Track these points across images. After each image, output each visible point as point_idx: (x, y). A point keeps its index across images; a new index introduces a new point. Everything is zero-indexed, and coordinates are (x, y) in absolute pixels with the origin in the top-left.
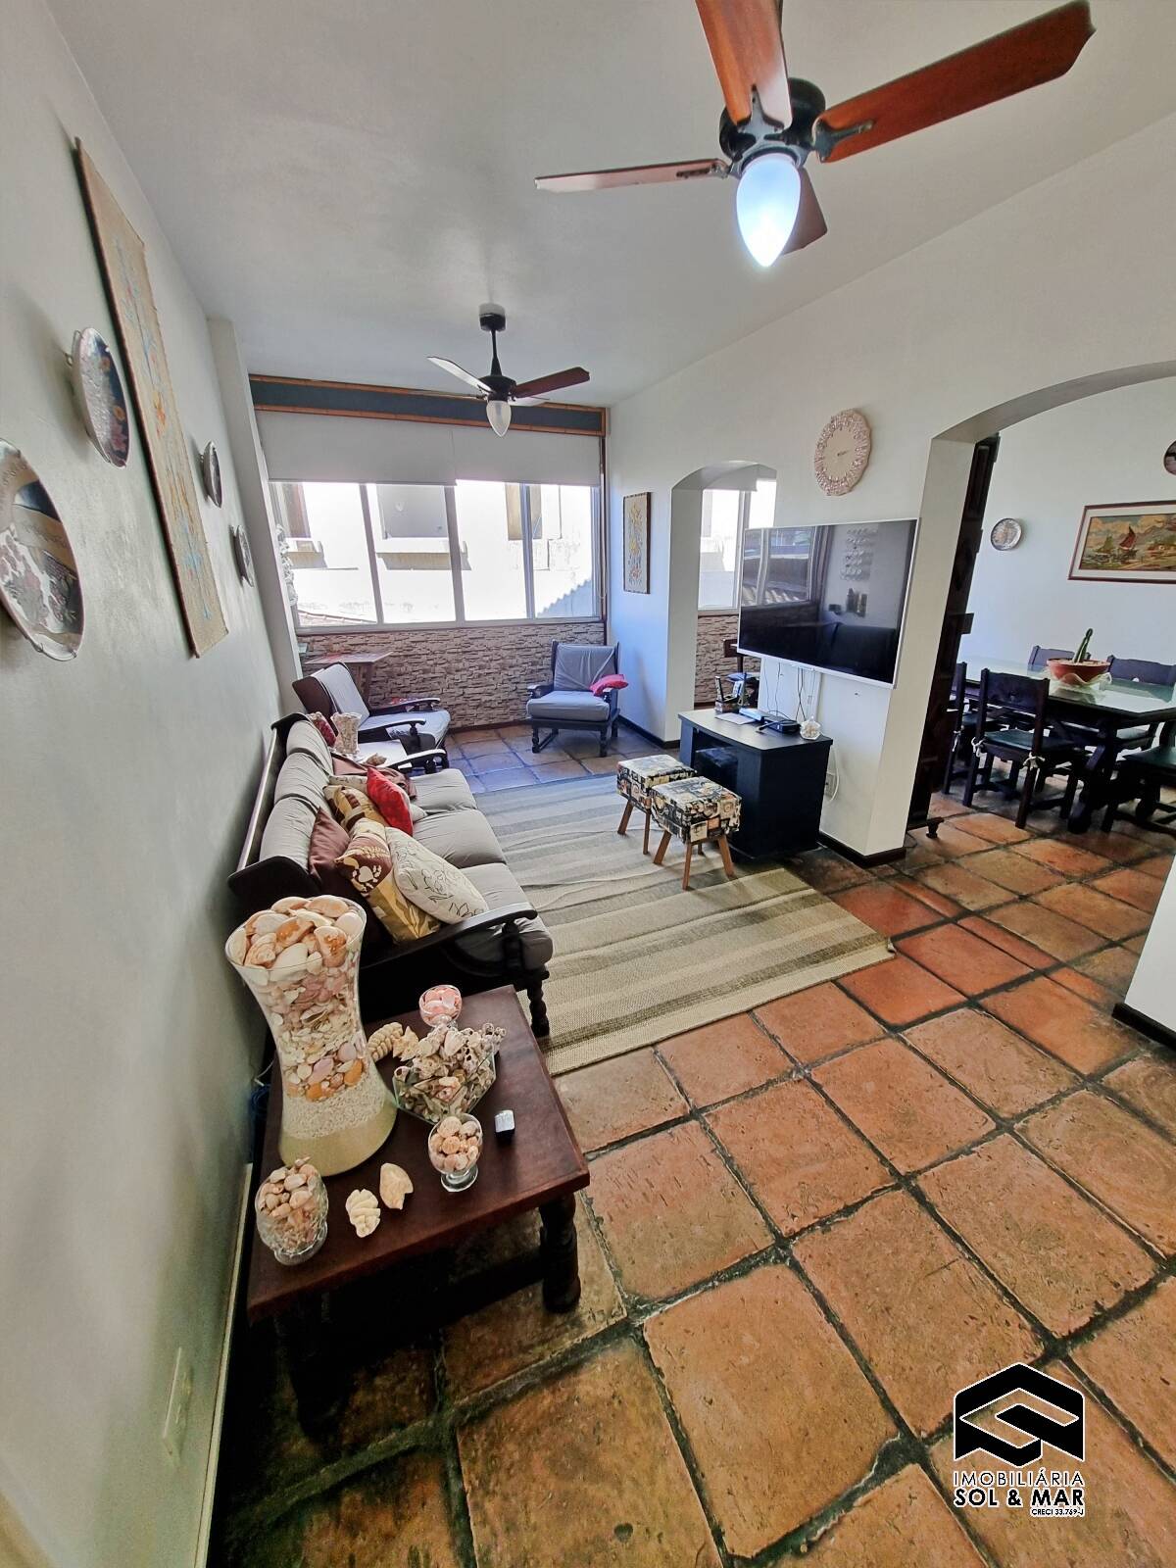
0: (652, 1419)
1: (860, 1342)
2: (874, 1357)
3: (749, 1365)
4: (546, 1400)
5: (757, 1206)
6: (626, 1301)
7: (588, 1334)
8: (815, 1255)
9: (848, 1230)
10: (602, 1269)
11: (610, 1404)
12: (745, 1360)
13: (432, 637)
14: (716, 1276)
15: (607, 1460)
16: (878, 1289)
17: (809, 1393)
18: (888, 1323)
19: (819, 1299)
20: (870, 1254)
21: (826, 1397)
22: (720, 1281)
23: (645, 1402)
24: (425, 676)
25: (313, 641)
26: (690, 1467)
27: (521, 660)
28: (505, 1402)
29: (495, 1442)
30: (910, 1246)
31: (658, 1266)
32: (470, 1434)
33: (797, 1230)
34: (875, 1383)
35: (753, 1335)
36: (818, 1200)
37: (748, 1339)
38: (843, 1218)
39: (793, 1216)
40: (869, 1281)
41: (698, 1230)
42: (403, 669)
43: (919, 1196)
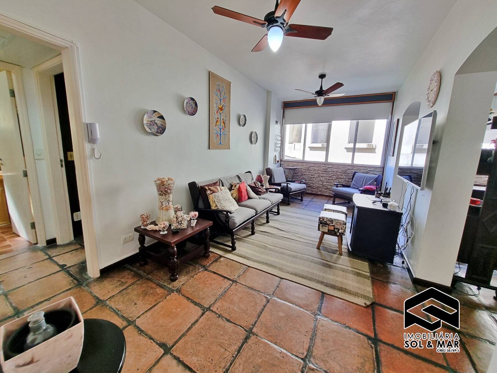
0: (156, 300)
1: (190, 332)
2: (187, 336)
3: (173, 312)
4: (154, 286)
5: (215, 301)
6: (178, 288)
7: (168, 286)
8: (209, 316)
9: (221, 322)
10: (183, 282)
11: (157, 294)
12: (174, 310)
13: (316, 166)
14: (191, 300)
15: (147, 298)
16: (207, 333)
17: (172, 324)
18: (199, 337)
19: (197, 321)
20: (217, 329)
21: (172, 328)
22: (191, 301)
23: (159, 298)
24: (312, 176)
25: (285, 163)
26: (149, 309)
27: (344, 177)
28: (152, 281)
29: (145, 283)
30: (227, 338)
31: (188, 290)
32: (145, 279)
33: (214, 311)
34: (180, 338)
35: (181, 310)
36: (226, 313)
37: (179, 310)
38: (225, 320)
39: (217, 309)
40: (209, 331)
41: (201, 293)
42: (306, 174)
43: (247, 338)
